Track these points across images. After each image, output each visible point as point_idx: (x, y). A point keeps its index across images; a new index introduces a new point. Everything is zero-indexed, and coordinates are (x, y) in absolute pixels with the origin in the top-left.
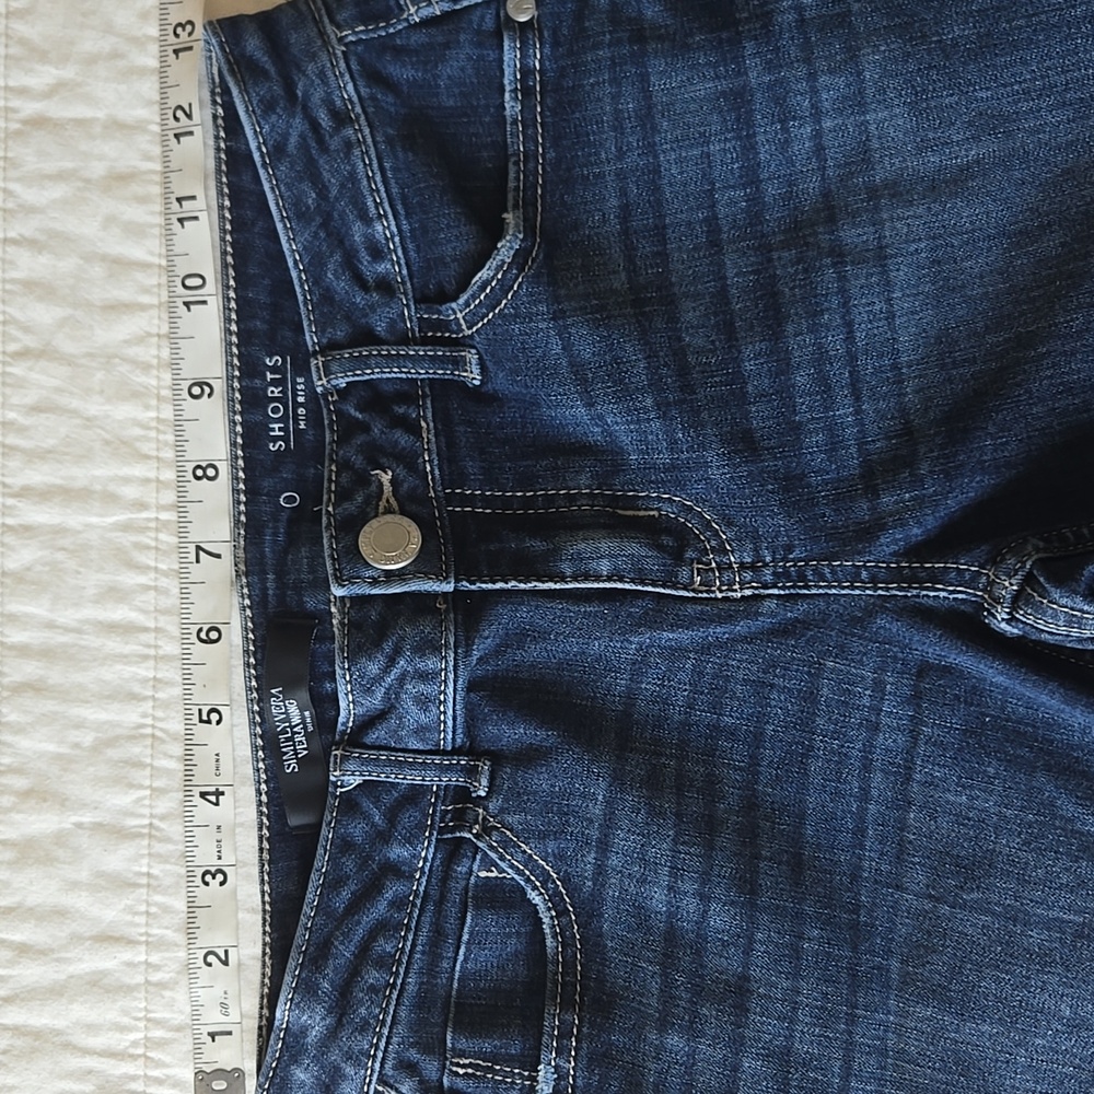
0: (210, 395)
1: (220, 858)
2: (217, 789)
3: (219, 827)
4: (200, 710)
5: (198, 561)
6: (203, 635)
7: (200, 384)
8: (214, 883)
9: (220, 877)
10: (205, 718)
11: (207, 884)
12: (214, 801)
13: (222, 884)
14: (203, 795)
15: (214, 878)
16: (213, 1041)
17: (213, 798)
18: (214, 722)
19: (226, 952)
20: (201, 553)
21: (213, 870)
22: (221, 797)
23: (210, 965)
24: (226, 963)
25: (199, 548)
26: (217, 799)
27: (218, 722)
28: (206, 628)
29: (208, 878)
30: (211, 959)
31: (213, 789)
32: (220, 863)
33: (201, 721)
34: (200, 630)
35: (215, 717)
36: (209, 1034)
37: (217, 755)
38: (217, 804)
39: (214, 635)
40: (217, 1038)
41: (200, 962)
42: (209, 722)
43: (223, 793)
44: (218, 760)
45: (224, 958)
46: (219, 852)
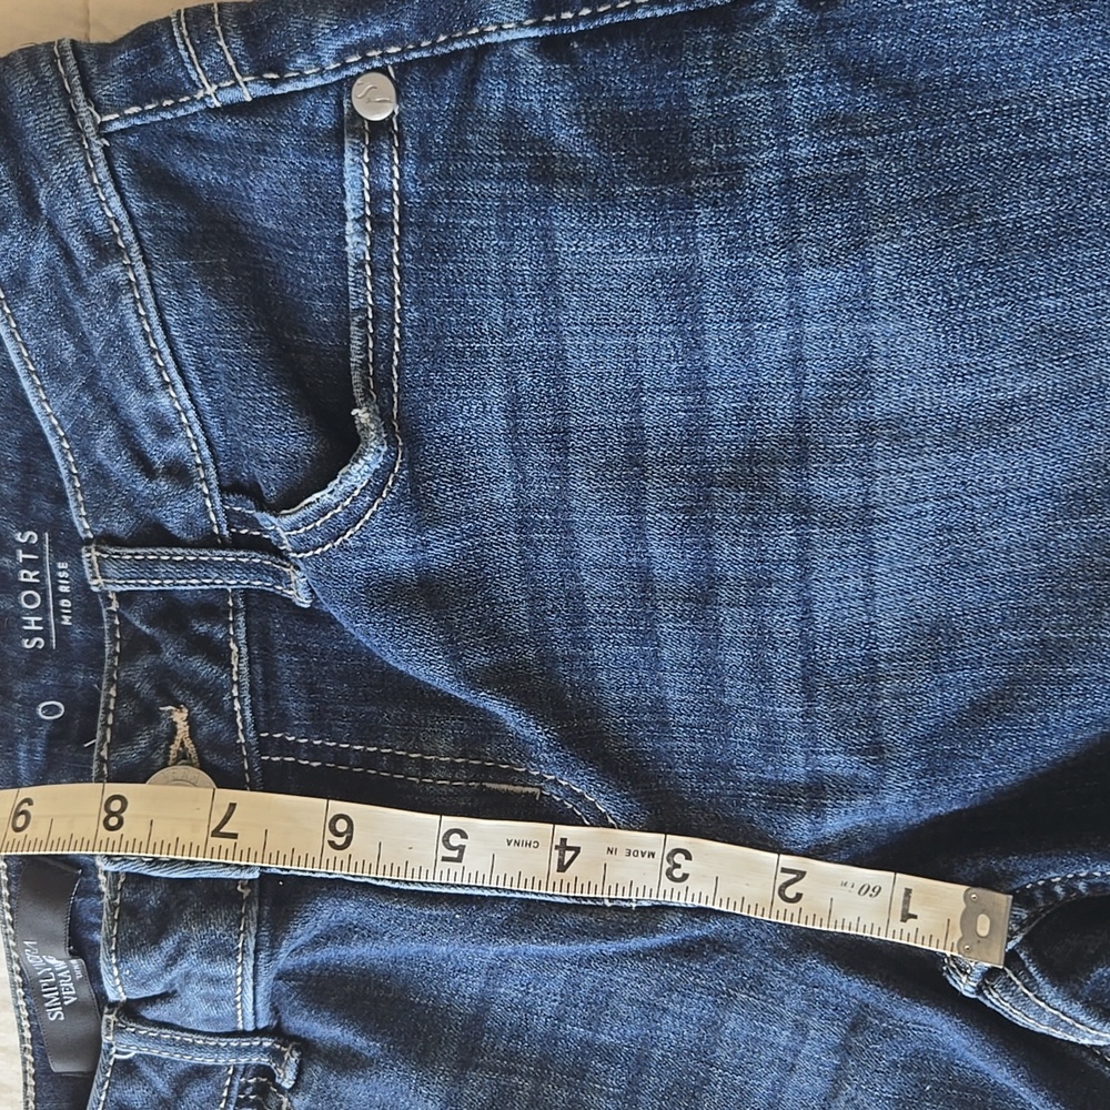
1: (652, 854)
2: (557, 847)
3: (610, 851)
4: (444, 859)
6: (340, 841)
8: (686, 866)
10: (455, 854)
11: (685, 876)
12: (573, 853)
14: (562, 868)
15: (679, 866)
16: (915, 917)
17: (569, 855)
18: (463, 842)
19: (784, 870)
20: (223, 830)
21: (667, 865)
22: (569, 844)
23: (799, 896)
24: (801, 874)
25: (217, 833)
26: (570, 848)
27: (464, 835)
29: (678, 873)
30: (790, 892)
31: (556, 853)
32: (658, 856)
33: (459, 860)
34: (332, 843)
35: (455, 840)
36: (904, 920)
37: (509, 843)
38: (577, 850)
39: (341, 826)
40: (911, 912)
41: (793, 907)
42: (461, 849)
43: (564, 840)
44: (517, 843)
45: (793, 876)
46: (643, 854)
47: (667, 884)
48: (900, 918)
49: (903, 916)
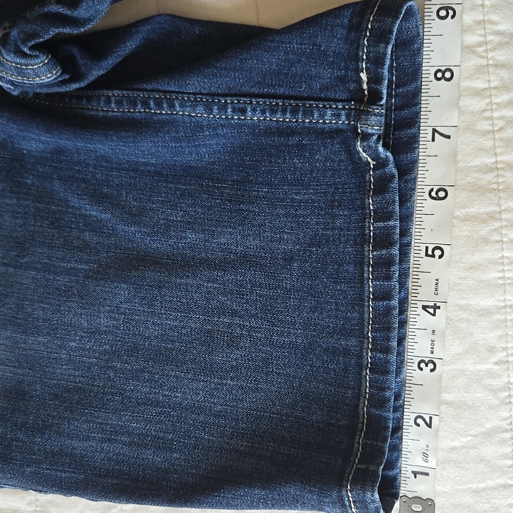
0: (453, 17)
1: (432, 352)
2: (435, 304)
3: (433, 331)
4: (427, 248)
5: (433, 140)
6: (433, 194)
7: (447, 9)
8: (427, 370)
9: (431, 366)
10: (430, 253)
11: (421, 369)
12: (432, 312)
13: (432, 370)
14: (424, 307)
15: (427, 366)
16: (415, 477)
18: (437, 256)
19: (431, 418)
20: (436, 133)
21: (427, 360)
22: (437, 310)
23: (418, 425)
24: (429, 426)
26: (435, 311)
27: (440, 257)
28: (435, 189)
29: (423, 365)
30: (419, 421)
31: (432, 304)
32: (432, 356)
33: (427, 255)
34: (432, 190)
35: (438, 253)
36: (413, 472)
37: (437, 280)
38: (434, 315)
39: (442, 194)
40: (417, 475)
41: (412, 422)
42: (433, 256)
43: (439, 308)
44: (437, 284)
45: (428, 422)
46: (432, 348)
47: (417, 360)
48: (414, 470)
49: (415, 472)
